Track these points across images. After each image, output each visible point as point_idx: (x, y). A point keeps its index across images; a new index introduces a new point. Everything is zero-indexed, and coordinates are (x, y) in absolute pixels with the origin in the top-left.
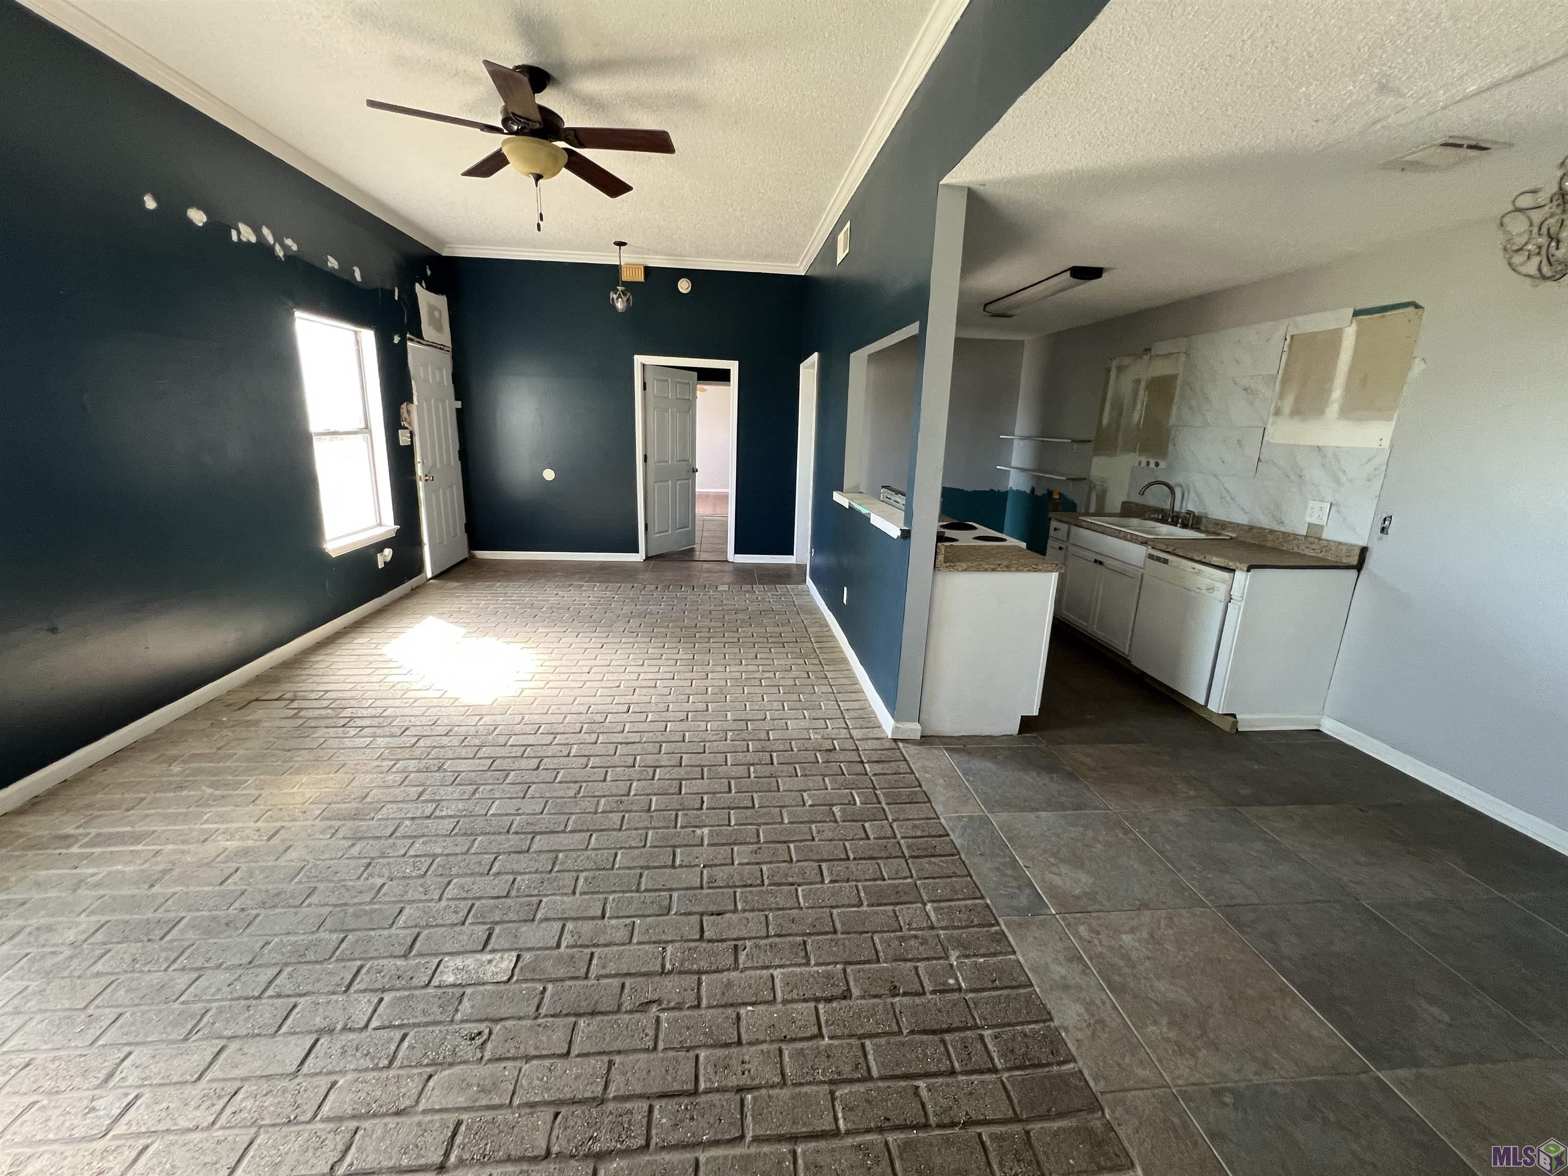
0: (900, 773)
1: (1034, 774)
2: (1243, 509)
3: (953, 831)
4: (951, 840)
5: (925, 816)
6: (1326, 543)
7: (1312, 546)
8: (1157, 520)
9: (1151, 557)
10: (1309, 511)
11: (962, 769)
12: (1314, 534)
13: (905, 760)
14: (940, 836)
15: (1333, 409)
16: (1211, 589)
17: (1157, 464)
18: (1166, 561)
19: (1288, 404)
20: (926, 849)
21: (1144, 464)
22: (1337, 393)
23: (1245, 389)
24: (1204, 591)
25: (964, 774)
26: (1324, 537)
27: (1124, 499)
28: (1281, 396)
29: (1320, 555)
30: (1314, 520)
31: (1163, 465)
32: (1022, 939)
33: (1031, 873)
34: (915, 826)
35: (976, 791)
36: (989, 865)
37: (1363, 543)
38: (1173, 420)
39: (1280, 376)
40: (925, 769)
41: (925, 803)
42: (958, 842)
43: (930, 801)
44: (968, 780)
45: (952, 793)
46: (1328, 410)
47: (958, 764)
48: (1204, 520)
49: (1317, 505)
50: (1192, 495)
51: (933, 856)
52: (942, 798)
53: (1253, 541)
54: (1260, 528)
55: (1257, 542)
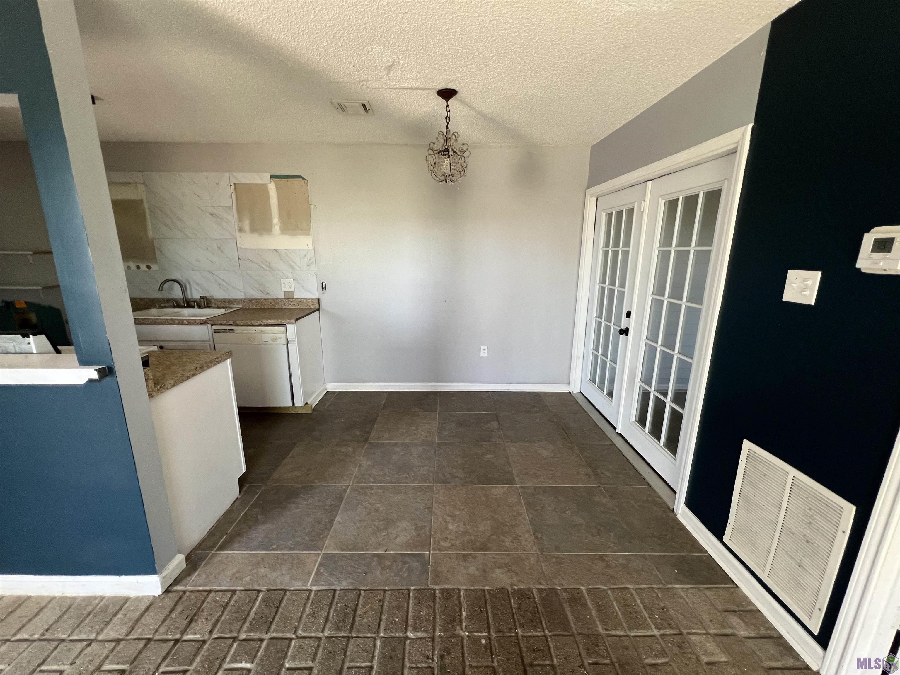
0: (227, 603)
1: (293, 506)
2: (239, 289)
3: (333, 584)
4: (341, 590)
5: (303, 601)
6: (300, 300)
7: (293, 303)
9: (217, 331)
10: (283, 285)
11: (258, 548)
12: (289, 297)
13: (210, 591)
14: (334, 597)
15: (277, 229)
16: (274, 340)
17: (148, 267)
18: (232, 331)
19: (246, 225)
20: (346, 615)
21: (134, 268)
22: (276, 220)
23: (212, 215)
24: (270, 342)
25: (265, 549)
26: (295, 297)
28: (240, 220)
29: (299, 307)
30: (287, 289)
31: (154, 267)
32: (448, 580)
33: (392, 550)
34: (313, 615)
35: (291, 549)
36: (378, 573)
37: (317, 297)
38: (151, 234)
39: (234, 207)
40: (237, 577)
41: (285, 594)
42: (345, 585)
43: (285, 590)
44: (274, 549)
45: (285, 568)
46: (273, 229)
47: (247, 548)
48: (213, 300)
49: (287, 281)
50: (194, 285)
51: (355, 611)
52: (287, 578)
53: (255, 307)
54: (256, 299)
55: (258, 307)
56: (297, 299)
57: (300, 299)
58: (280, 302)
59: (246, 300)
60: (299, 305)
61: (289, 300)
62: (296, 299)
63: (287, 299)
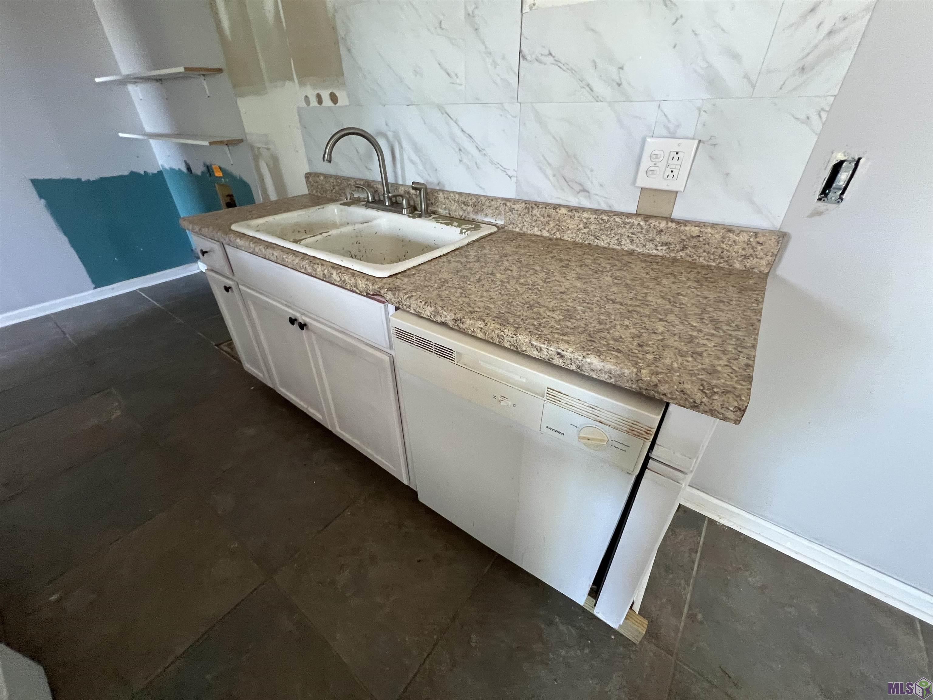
2: (504, 170)
6: (695, 231)
8: (368, 204)
10: (646, 163)
12: (656, 212)
17: (334, 98)
21: (314, 102)
26: (677, 214)
27: (307, 169)
29: (684, 254)
30: (657, 181)
31: (343, 100)
48: (441, 196)
49: (667, 147)
53: (536, 231)
54: (547, 205)
55: (546, 234)
56: (685, 223)
57: (698, 224)
58: (618, 226)
59: (516, 207)
60: (684, 248)
61: (653, 222)
62: (678, 222)
63: (647, 217)
